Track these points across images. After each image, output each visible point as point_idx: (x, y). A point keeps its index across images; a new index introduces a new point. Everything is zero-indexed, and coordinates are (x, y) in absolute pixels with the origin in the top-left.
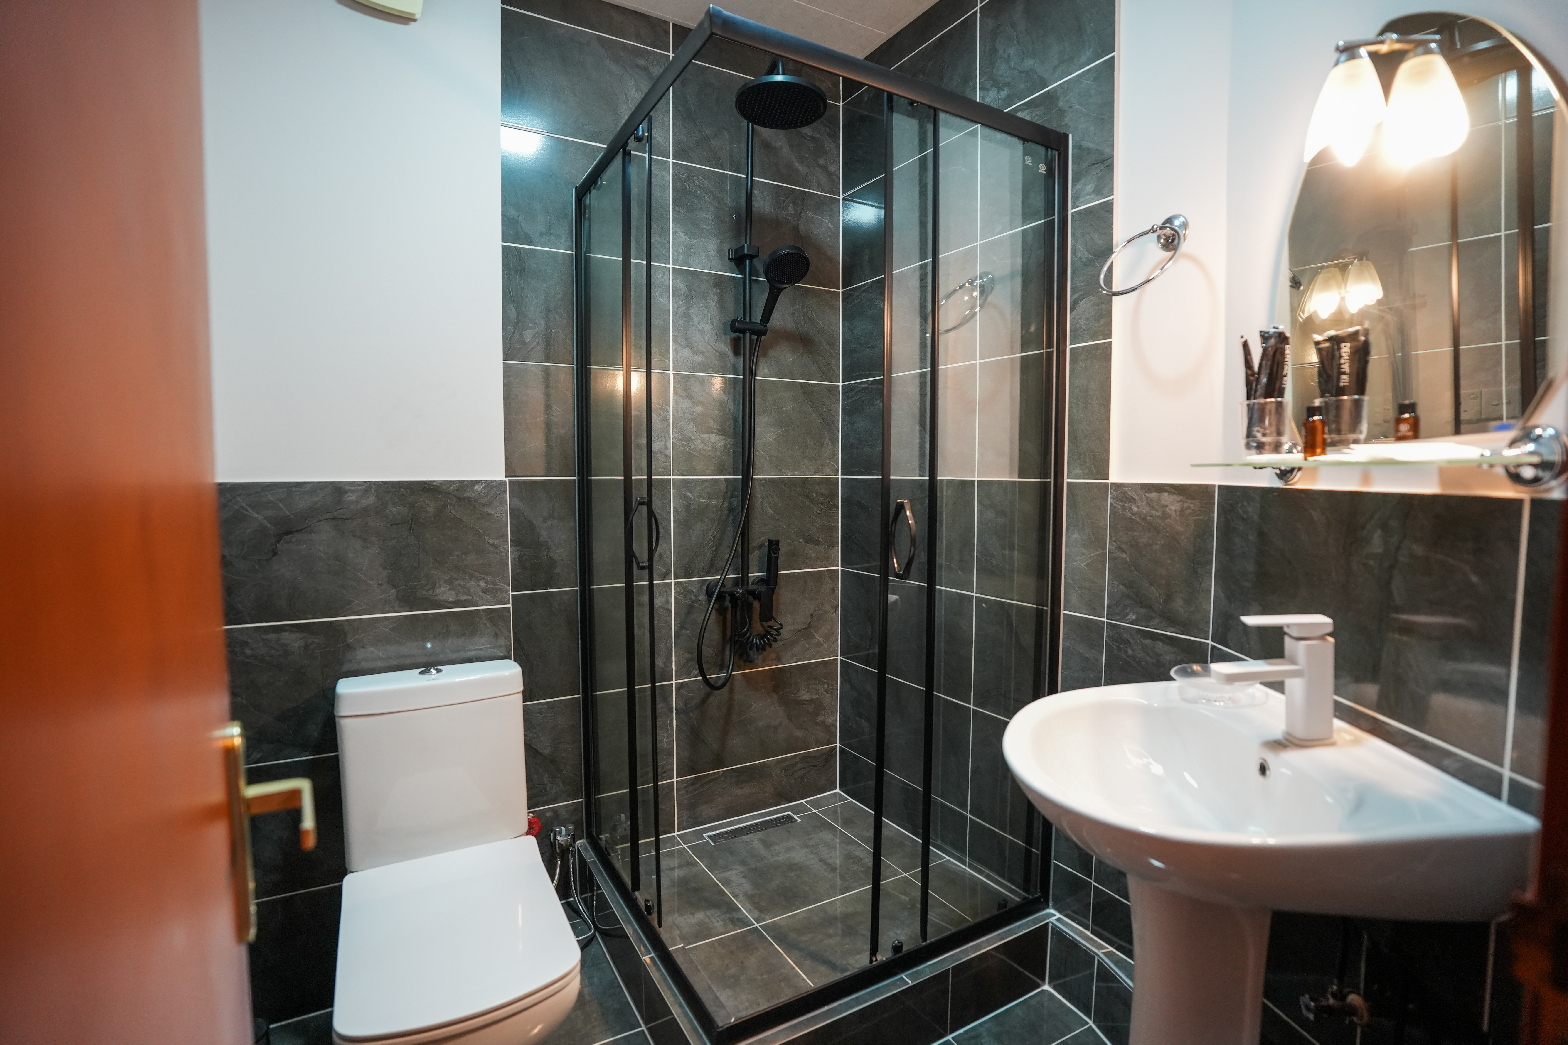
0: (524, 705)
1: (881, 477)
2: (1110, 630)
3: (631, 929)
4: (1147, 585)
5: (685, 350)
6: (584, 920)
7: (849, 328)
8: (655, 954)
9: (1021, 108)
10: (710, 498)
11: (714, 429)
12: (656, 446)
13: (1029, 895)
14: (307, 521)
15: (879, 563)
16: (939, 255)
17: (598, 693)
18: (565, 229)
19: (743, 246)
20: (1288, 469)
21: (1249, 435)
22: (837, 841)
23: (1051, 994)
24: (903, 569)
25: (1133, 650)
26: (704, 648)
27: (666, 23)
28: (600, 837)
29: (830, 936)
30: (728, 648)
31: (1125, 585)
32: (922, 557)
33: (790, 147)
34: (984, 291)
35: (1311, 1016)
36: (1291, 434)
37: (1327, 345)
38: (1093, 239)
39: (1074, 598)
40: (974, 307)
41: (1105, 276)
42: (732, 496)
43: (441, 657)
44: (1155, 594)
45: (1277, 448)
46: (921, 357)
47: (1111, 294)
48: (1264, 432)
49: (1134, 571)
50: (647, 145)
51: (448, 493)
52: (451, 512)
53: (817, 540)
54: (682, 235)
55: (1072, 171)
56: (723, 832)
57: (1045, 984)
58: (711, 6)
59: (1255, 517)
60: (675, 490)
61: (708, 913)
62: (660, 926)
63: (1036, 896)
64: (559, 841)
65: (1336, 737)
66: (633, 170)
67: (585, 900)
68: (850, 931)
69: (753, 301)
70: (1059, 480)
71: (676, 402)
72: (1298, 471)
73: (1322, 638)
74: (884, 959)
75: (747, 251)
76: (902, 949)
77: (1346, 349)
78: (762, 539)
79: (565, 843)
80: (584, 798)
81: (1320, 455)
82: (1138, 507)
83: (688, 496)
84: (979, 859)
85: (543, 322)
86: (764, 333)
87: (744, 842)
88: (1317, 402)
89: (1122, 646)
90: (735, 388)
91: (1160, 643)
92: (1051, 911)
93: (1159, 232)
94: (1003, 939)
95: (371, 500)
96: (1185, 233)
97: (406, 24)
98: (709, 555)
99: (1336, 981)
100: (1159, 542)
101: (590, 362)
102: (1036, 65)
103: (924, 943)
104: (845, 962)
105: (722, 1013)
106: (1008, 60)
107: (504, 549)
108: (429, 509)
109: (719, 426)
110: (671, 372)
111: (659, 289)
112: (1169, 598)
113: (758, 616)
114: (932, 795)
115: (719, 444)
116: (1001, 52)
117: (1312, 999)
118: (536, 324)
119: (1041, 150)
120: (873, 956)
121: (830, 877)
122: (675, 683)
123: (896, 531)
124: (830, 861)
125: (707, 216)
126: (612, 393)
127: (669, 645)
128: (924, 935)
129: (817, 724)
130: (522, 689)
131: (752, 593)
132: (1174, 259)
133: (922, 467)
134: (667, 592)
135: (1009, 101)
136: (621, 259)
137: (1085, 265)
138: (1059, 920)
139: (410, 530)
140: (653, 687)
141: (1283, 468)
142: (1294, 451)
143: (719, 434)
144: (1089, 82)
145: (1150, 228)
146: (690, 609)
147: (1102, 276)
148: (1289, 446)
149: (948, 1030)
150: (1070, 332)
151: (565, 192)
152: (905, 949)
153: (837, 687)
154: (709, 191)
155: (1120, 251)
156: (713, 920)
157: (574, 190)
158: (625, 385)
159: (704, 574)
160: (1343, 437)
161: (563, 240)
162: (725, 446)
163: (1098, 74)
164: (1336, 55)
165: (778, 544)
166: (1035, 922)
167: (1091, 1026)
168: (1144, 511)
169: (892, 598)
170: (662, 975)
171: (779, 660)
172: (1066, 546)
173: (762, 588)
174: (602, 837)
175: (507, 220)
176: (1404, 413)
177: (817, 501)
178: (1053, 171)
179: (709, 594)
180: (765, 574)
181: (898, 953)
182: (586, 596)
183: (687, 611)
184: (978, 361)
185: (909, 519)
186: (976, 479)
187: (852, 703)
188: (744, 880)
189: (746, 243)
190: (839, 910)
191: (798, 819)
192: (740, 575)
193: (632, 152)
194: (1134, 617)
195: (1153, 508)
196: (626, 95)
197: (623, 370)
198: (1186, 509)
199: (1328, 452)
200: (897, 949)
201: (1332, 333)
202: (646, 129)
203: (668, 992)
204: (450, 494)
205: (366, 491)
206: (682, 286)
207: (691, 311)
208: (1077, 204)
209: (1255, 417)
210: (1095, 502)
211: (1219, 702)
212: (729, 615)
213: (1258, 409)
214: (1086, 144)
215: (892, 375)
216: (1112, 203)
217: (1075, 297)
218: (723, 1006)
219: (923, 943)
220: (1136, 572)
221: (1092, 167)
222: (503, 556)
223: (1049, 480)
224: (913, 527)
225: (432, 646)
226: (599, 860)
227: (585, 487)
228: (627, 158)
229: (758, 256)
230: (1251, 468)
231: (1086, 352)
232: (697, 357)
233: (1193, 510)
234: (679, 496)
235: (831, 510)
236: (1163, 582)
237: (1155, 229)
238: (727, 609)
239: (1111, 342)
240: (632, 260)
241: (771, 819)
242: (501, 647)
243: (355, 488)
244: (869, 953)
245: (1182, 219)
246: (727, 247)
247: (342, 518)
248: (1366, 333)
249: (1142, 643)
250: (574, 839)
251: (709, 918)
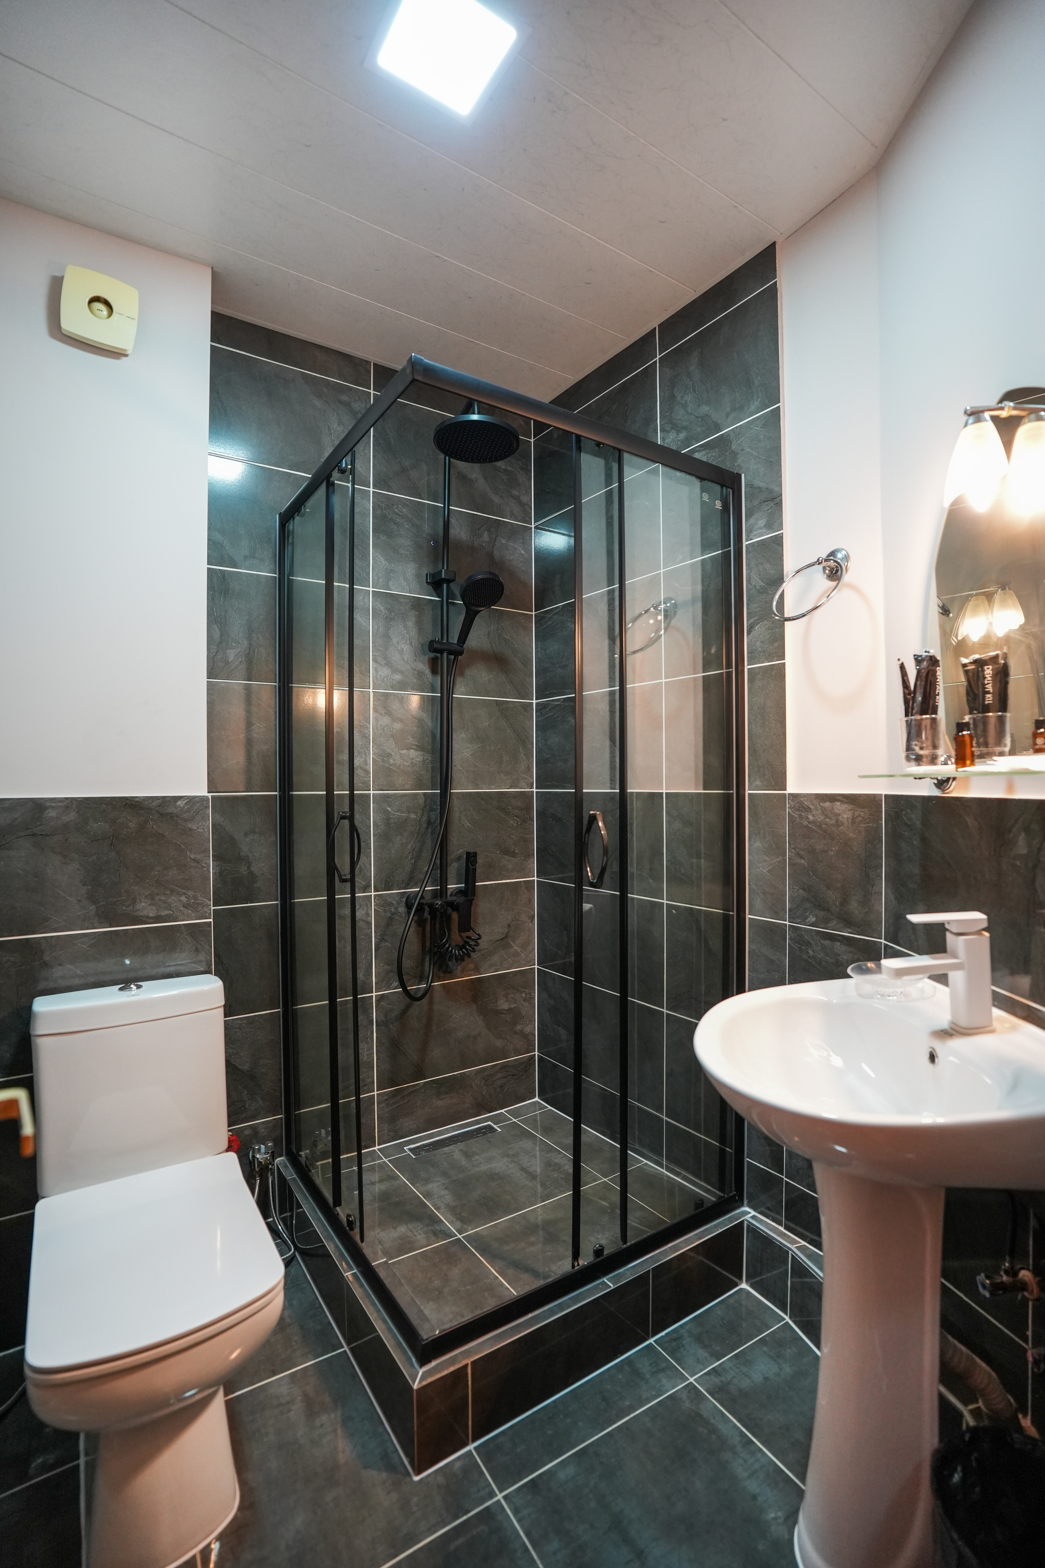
0: (225, 1020)
1: (574, 791)
2: (792, 932)
3: (333, 1246)
4: (824, 889)
5: (385, 669)
6: (283, 1241)
7: (541, 649)
8: (357, 1270)
9: (697, 449)
10: (409, 812)
11: (413, 745)
12: (357, 762)
13: (724, 1194)
14: (5, 838)
15: (574, 874)
16: (625, 582)
17: (298, 1007)
18: (268, 553)
19: (441, 571)
20: (944, 779)
21: (909, 748)
22: (537, 1149)
23: (748, 1293)
24: (597, 877)
25: (814, 951)
26: (404, 959)
27: (368, 363)
28: (301, 1153)
29: (533, 1244)
30: (427, 959)
31: (804, 890)
32: (615, 867)
33: (486, 479)
34: (668, 615)
35: (987, 1295)
36: (946, 747)
37: (972, 667)
38: (766, 569)
39: (758, 903)
40: (659, 630)
41: (778, 602)
42: (431, 810)
43: (140, 973)
44: (832, 897)
45: (933, 760)
46: (610, 676)
47: (783, 620)
48: (922, 746)
49: (812, 876)
50: (351, 476)
51: (149, 809)
52: (152, 827)
53: (514, 852)
54: (382, 559)
55: (745, 507)
56: (424, 1144)
57: (742, 1283)
58: (413, 354)
59: (918, 823)
60: (375, 805)
61: (410, 1226)
62: (362, 1241)
63: (731, 1194)
64: (258, 1159)
65: (996, 1024)
66: (336, 499)
67: (284, 1220)
68: (552, 1238)
69: (450, 624)
70: (741, 791)
71: (376, 719)
72: (953, 781)
73: (979, 933)
74: (586, 1264)
75: (445, 575)
76: (603, 1252)
77: (988, 671)
78: (460, 851)
79: (265, 1161)
80: (283, 1113)
81: (969, 766)
82: (814, 816)
83: (387, 810)
84: (675, 1161)
85: (246, 642)
86: (461, 653)
87: (445, 1154)
88: (967, 718)
89: (803, 948)
90: (432, 705)
91: (839, 944)
92: (746, 1209)
93: (824, 564)
94: (701, 1239)
95: (72, 816)
96: (847, 565)
97: (118, 358)
98: (408, 868)
99: (1008, 1258)
100: (834, 849)
101: (292, 680)
102: (710, 411)
103: (625, 1246)
104: (547, 1269)
105: (427, 1326)
106: (685, 406)
107: (206, 863)
108: (130, 825)
109: (418, 742)
110: (371, 690)
111: (359, 611)
112: (845, 901)
113: (457, 927)
114: (629, 1099)
115: (418, 760)
116: (679, 398)
117: (987, 1277)
118: (240, 644)
119: (717, 488)
120: (574, 1261)
121: (531, 1185)
122: (376, 995)
123: (589, 842)
124: (531, 1170)
125: (405, 542)
126: (313, 710)
127: (369, 957)
128: (624, 1238)
129: (516, 1033)
130: (223, 1003)
131: (451, 905)
132: (837, 589)
133: (612, 780)
134: (367, 905)
135: (687, 442)
136: (324, 582)
137: (759, 592)
138: (753, 1217)
139: (111, 845)
140: (355, 1000)
141: (939, 778)
142: (949, 762)
143: (417, 750)
144: (758, 429)
145: (816, 560)
146: (390, 921)
147: (775, 603)
148: (944, 758)
149: (650, 1334)
150: (748, 654)
151: (269, 518)
152: (606, 1252)
153: (535, 996)
154: (408, 518)
155: (790, 581)
156: (415, 1233)
157: (277, 516)
158: (327, 702)
159: (404, 887)
160: (990, 750)
161: (267, 564)
162: (424, 761)
163: (766, 422)
164: (966, 418)
165: (476, 857)
166: (731, 1220)
167: (787, 1322)
168: (819, 820)
169: (587, 906)
170: (366, 1291)
171: (477, 970)
172: (749, 854)
173: (460, 900)
174: (302, 1153)
175: (212, 544)
176: (1039, 729)
177: (512, 814)
178: (728, 507)
179: (409, 906)
180: (464, 885)
181: (599, 1257)
182: (287, 910)
183: (386, 924)
184: (664, 680)
185: (601, 830)
186: (664, 791)
187: (549, 1011)
188: (446, 1192)
189: (443, 568)
190: (540, 1218)
191: (498, 1129)
192: (439, 887)
193: (336, 482)
194: (814, 919)
195: (827, 816)
196: (329, 429)
197: (325, 689)
198: (857, 817)
199: (976, 764)
200: (598, 1252)
201: (977, 656)
202: (349, 462)
203: (371, 1308)
204: (152, 810)
205: (67, 807)
206: (382, 608)
207: (391, 632)
208: (751, 537)
209: (913, 732)
210: (774, 811)
211: (893, 996)
212: (428, 928)
213: (916, 725)
214: (758, 483)
215: (584, 694)
216: (782, 537)
217: (751, 621)
218: (427, 1320)
219: (623, 1245)
220: (814, 877)
221: (763, 504)
222: (205, 871)
223: (731, 792)
224: (605, 837)
225: (131, 963)
226: (299, 1177)
227: (286, 803)
228: (331, 488)
229: (454, 580)
230: (912, 778)
231: (763, 673)
232: (396, 676)
233: (863, 818)
234: (379, 810)
235: (526, 823)
236: (839, 885)
237: (820, 561)
238: (426, 920)
239: (785, 663)
240: (335, 584)
241: (471, 1130)
242: (201, 961)
243: (56, 804)
244: (570, 1259)
245: (844, 552)
246: (425, 571)
247: (41, 835)
248: (1005, 656)
249: (822, 944)
250: (273, 1157)
251: (411, 1231)
